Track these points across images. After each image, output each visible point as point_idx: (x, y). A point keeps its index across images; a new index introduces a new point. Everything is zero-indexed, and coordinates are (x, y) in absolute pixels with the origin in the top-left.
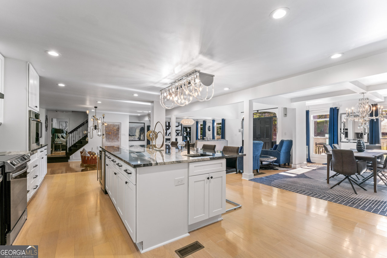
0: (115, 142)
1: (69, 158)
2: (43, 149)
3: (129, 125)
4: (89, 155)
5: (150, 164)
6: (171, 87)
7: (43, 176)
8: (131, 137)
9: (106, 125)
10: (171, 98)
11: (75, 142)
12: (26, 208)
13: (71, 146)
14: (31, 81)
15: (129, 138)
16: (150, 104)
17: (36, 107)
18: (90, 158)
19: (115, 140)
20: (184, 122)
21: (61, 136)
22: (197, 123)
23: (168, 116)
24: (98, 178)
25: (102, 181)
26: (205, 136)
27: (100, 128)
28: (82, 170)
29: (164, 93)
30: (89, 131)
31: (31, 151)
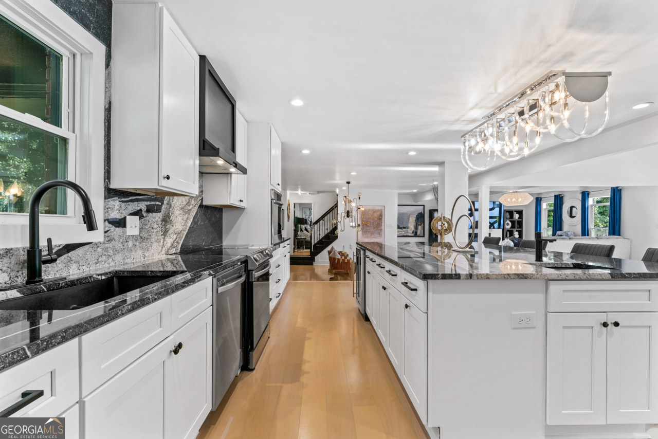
0: (375, 238)
1: (314, 260)
2: (285, 244)
3: (398, 210)
4: (339, 257)
5: (456, 275)
6: (486, 125)
7: (286, 281)
8: (401, 230)
9: (362, 210)
10: (487, 147)
11: (321, 237)
12: (269, 323)
13: (316, 242)
14: (273, 152)
15: (398, 232)
16: (436, 169)
17: (279, 184)
18: (341, 261)
19: (376, 235)
20: (507, 199)
21: (304, 228)
22: (538, 201)
23: (474, 189)
24: (354, 293)
25: (360, 299)
26: (561, 229)
27: (354, 215)
28: (331, 278)
29: (469, 140)
30: (339, 220)
31: (273, 245)
